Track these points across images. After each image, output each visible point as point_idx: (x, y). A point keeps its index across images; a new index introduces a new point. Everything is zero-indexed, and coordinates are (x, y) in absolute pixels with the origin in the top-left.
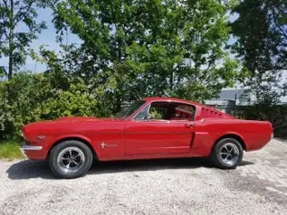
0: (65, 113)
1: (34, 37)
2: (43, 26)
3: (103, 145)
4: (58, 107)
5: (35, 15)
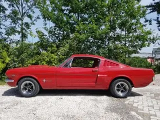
0: (42, 63)
1: (34, 24)
2: (38, 18)
3: (44, 80)
4: (39, 60)
5: (33, 12)
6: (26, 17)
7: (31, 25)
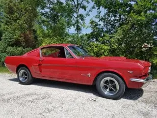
6: (81, 9)
7: (85, 16)
